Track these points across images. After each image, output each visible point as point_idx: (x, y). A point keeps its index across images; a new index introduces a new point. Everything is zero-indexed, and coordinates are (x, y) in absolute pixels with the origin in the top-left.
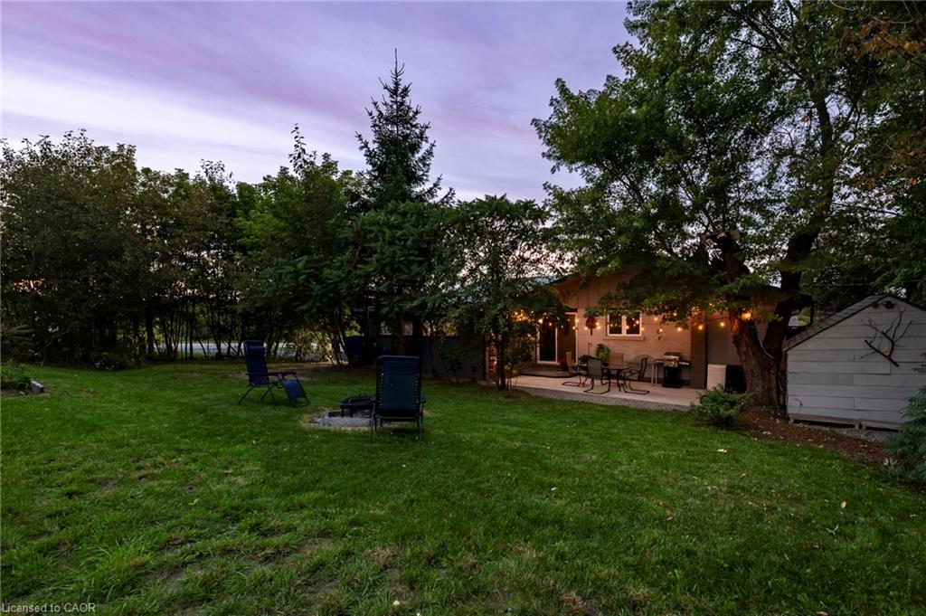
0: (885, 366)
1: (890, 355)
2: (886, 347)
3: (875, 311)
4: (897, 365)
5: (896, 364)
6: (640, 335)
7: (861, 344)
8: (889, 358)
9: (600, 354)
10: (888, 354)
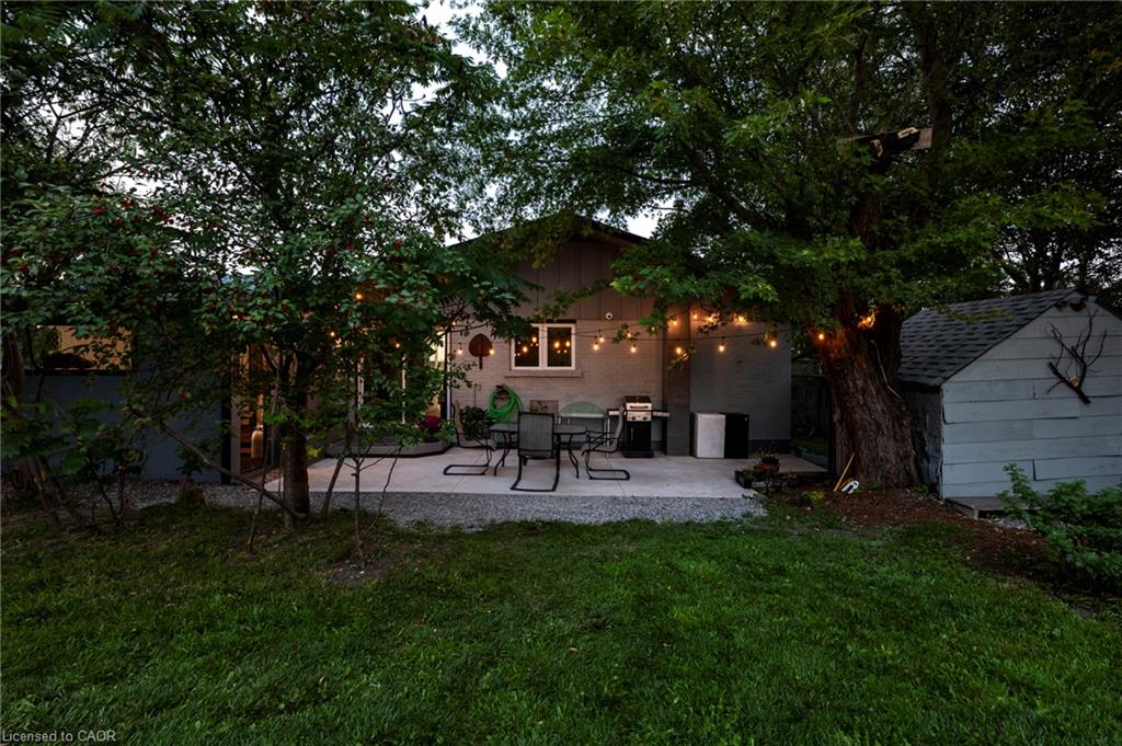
0: (1073, 406)
1: (1080, 385)
2: (1073, 375)
3: (1060, 314)
4: (1089, 402)
5: (1085, 400)
6: (573, 367)
7: (1041, 370)
8: (1078, 390)
9: (500, 404)
10: (1076, 385)
